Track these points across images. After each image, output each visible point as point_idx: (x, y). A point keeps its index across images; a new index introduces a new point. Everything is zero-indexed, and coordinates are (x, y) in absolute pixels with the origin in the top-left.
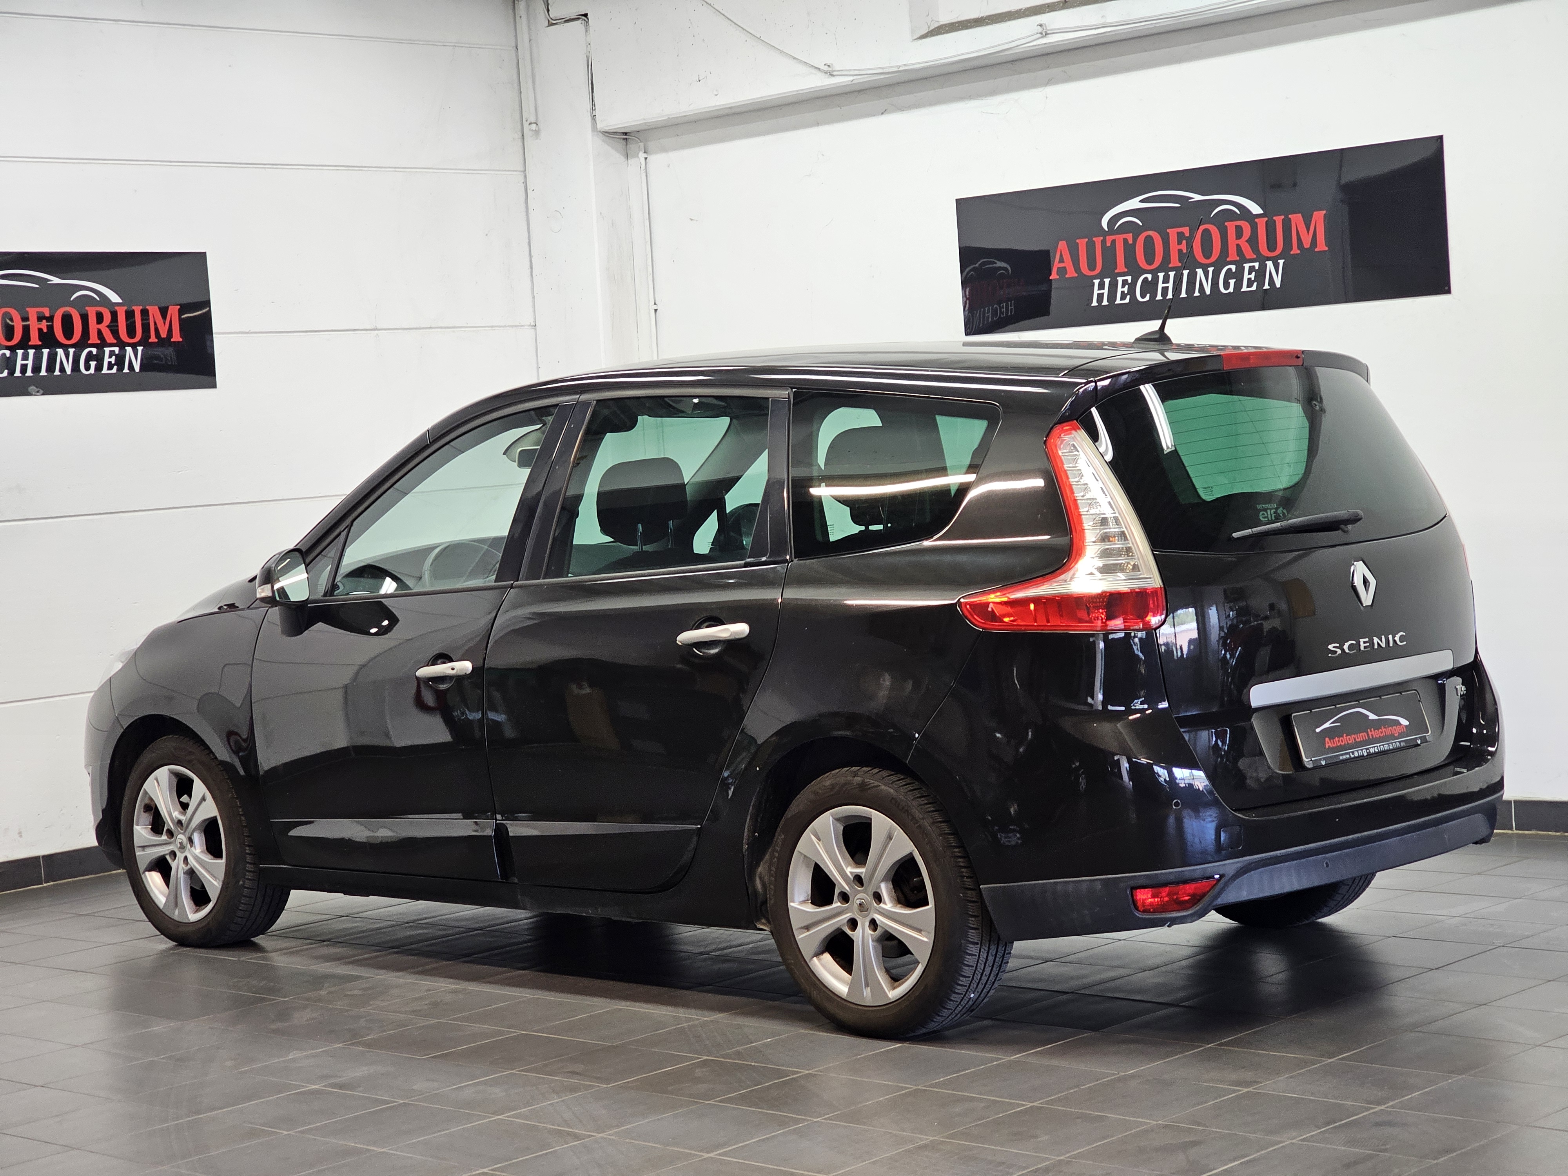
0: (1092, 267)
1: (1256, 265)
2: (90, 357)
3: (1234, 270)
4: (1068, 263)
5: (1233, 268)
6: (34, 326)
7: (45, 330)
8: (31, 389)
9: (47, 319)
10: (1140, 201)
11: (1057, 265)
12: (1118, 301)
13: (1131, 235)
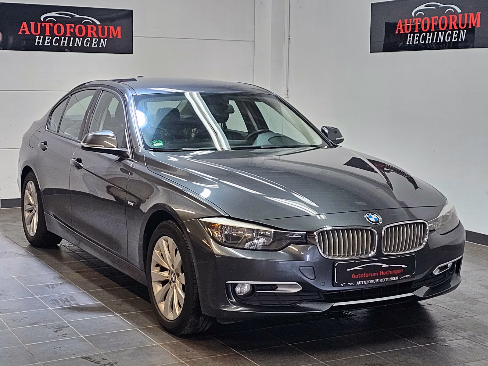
1: (457, 32)
2: (88, 41)
3: (450, 33)
4: (401, 28)
5: (450, 32)
6: (68, 30)
7: (72, 32)
8: (66, 50)
9: (72, 28)
10: (425, 6)
11: (398, 28)
12: (415, 43)
13: (420, 18)
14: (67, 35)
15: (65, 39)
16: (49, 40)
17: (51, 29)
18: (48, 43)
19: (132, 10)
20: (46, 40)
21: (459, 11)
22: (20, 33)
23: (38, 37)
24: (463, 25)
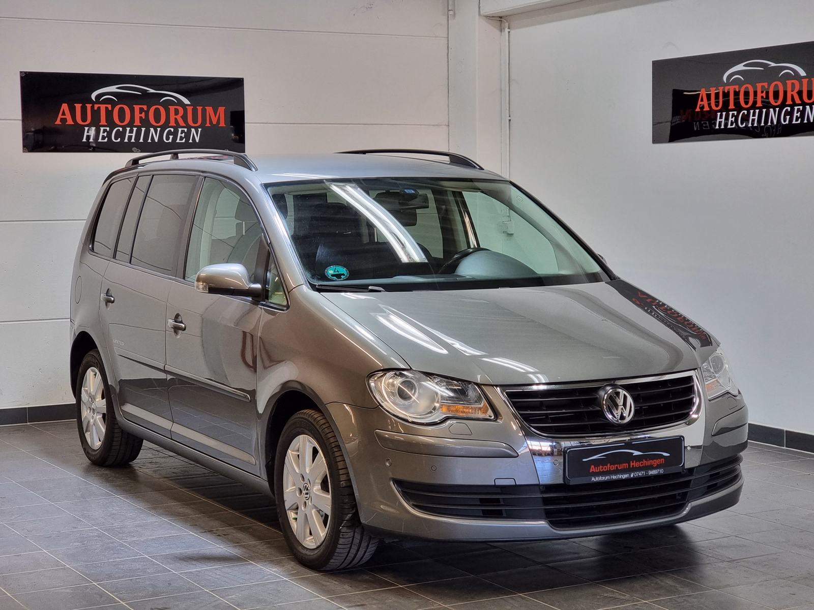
0: (717, 106)
1: (801, 108)
2: (170, 131)
3: (789, 110)
4: (705, 103)
5: (789, 109)
6: (137, 115)
7: (144, 118)
8: (133, 149)
9: (145, 111)
10: (743, 66)
11: (700, 103)
12: (729, 126)
13: (738, 86)
14: (134, 124)
15: (131, 132)
16: (106, 133)
17: (109, 114)
18: (103, 138)
19: (243, 79)
20: (101, 134)
21: (802, 73)
22: (58, 122)
23: (86, 128)
24: (810, 97)
